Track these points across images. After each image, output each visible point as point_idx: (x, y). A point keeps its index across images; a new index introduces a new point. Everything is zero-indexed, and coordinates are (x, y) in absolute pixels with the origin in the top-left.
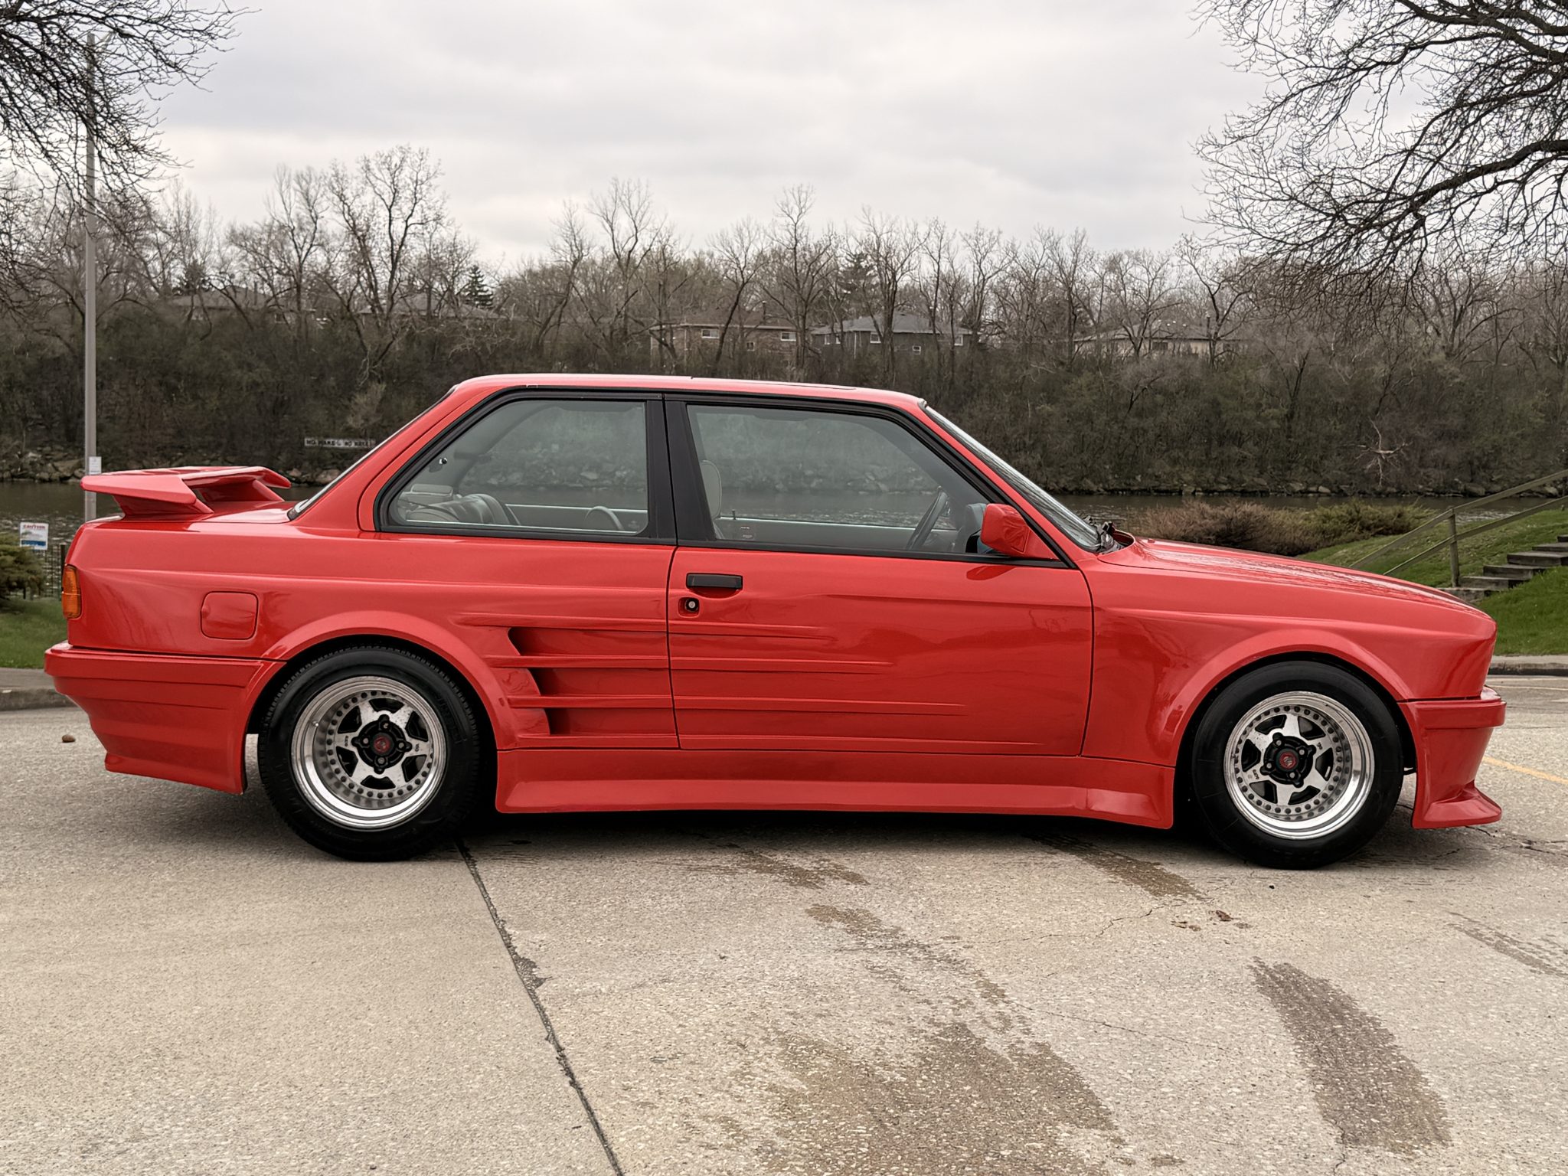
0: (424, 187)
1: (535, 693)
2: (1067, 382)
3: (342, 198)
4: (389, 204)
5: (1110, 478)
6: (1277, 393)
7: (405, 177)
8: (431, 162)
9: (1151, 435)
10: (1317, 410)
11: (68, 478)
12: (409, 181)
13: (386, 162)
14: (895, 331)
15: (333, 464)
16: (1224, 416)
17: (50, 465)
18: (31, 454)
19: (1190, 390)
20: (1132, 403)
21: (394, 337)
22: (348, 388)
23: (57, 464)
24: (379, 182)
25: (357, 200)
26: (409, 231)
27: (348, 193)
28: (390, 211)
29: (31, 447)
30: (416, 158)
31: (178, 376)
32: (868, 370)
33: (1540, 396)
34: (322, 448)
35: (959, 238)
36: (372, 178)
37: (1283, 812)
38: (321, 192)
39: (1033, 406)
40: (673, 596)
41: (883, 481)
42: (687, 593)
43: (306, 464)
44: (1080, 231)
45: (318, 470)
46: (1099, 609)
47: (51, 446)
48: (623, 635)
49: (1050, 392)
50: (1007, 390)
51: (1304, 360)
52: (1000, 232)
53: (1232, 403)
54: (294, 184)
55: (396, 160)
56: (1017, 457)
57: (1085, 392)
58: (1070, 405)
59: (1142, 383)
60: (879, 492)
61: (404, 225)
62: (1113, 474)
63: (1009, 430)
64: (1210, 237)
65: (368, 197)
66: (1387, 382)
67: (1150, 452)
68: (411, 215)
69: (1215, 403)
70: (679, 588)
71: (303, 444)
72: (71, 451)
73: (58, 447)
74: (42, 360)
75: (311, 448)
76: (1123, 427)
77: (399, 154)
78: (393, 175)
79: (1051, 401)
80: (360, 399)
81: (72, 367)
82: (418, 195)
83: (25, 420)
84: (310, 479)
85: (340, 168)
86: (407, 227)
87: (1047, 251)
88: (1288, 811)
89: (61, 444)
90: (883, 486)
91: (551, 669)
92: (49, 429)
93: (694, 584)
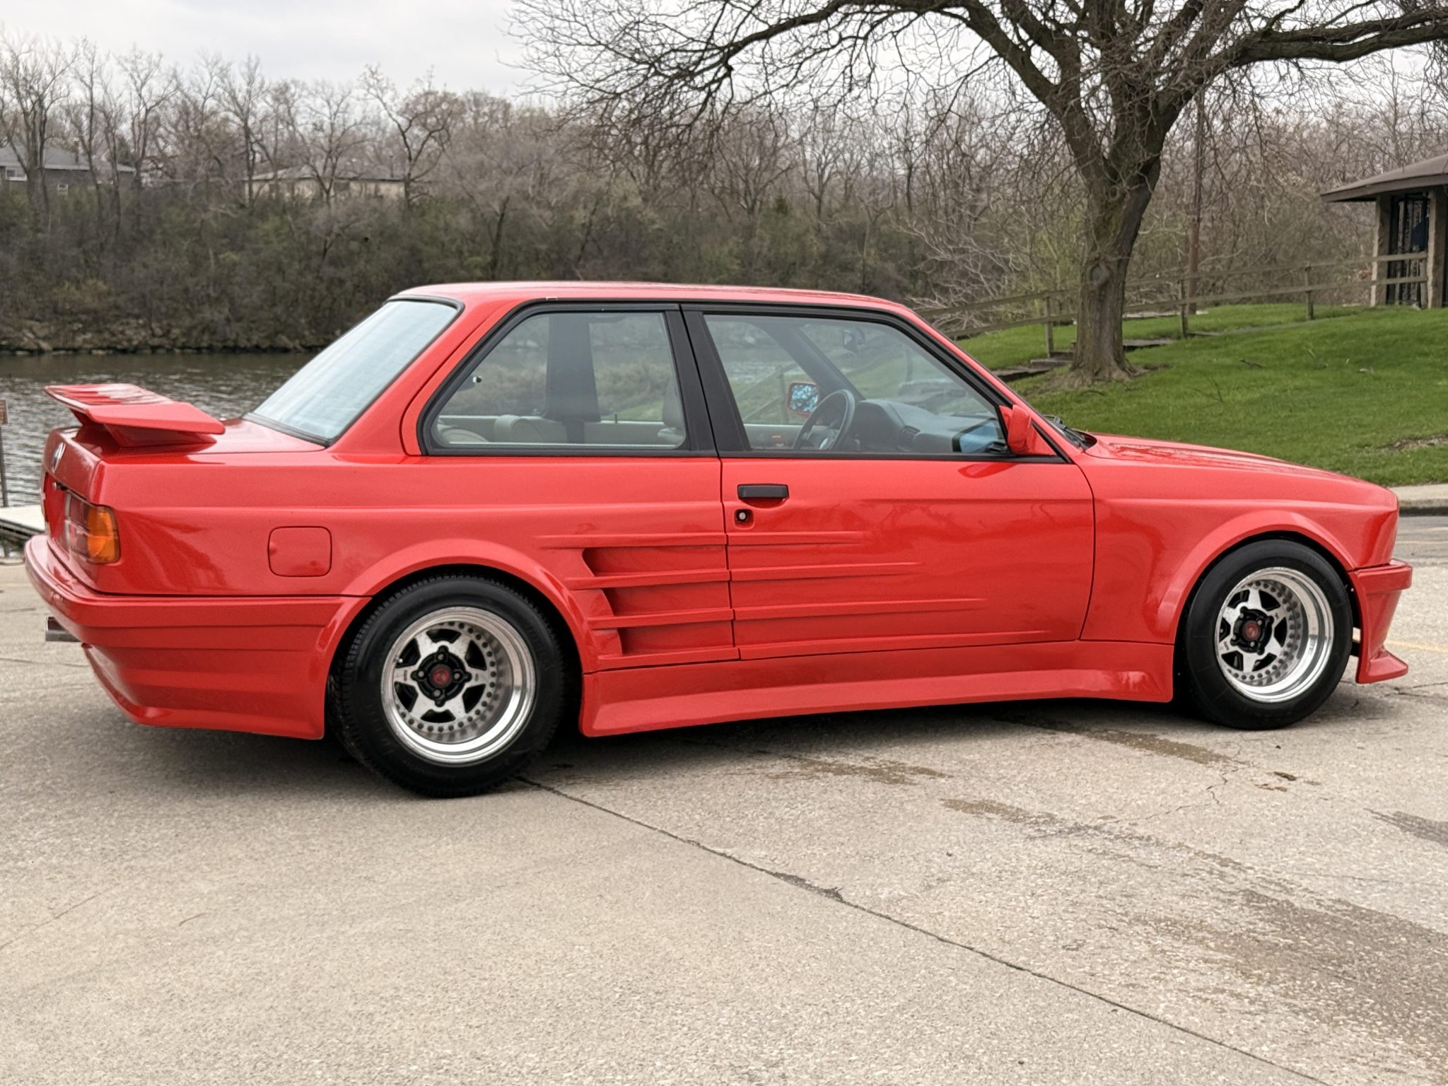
1: (608, 613)
2: (250, 227)
5: (307, 333)
6: (478, 239)
9: (349, 285)
10: (520, 258)
14: (47, 166)
16: (426, 265)
19: (388, 236)
20: (326, 250)
32: (15, 213)
33: (734, 243)
35: (113, 61)
37: (1248, 679)
39: (216, 254)
40: (728, 508)
41: (45, 338)
42: (740, 504)
44: (253, 58)
46: (1100, 501)
49: (233, 237)
50: (184, 235)
51: (505, 204)
52: (161, 56)
53: (434, 251)
56: (200, 312)
57: (273, 239)
58: (256, 252)
59: (336, 229)
60: (41, 352)
62: (309, 329)
63: (190, 282)
64: (528, 83)
66: (587, 227)
67: (349, 304)
69: (414, 251)
76: (317, 277)
79: (236, 247)
87: (215, 78)
88: (1252, 677)
90: (45, 345)
91: (623, 588)
93: (745, 495)
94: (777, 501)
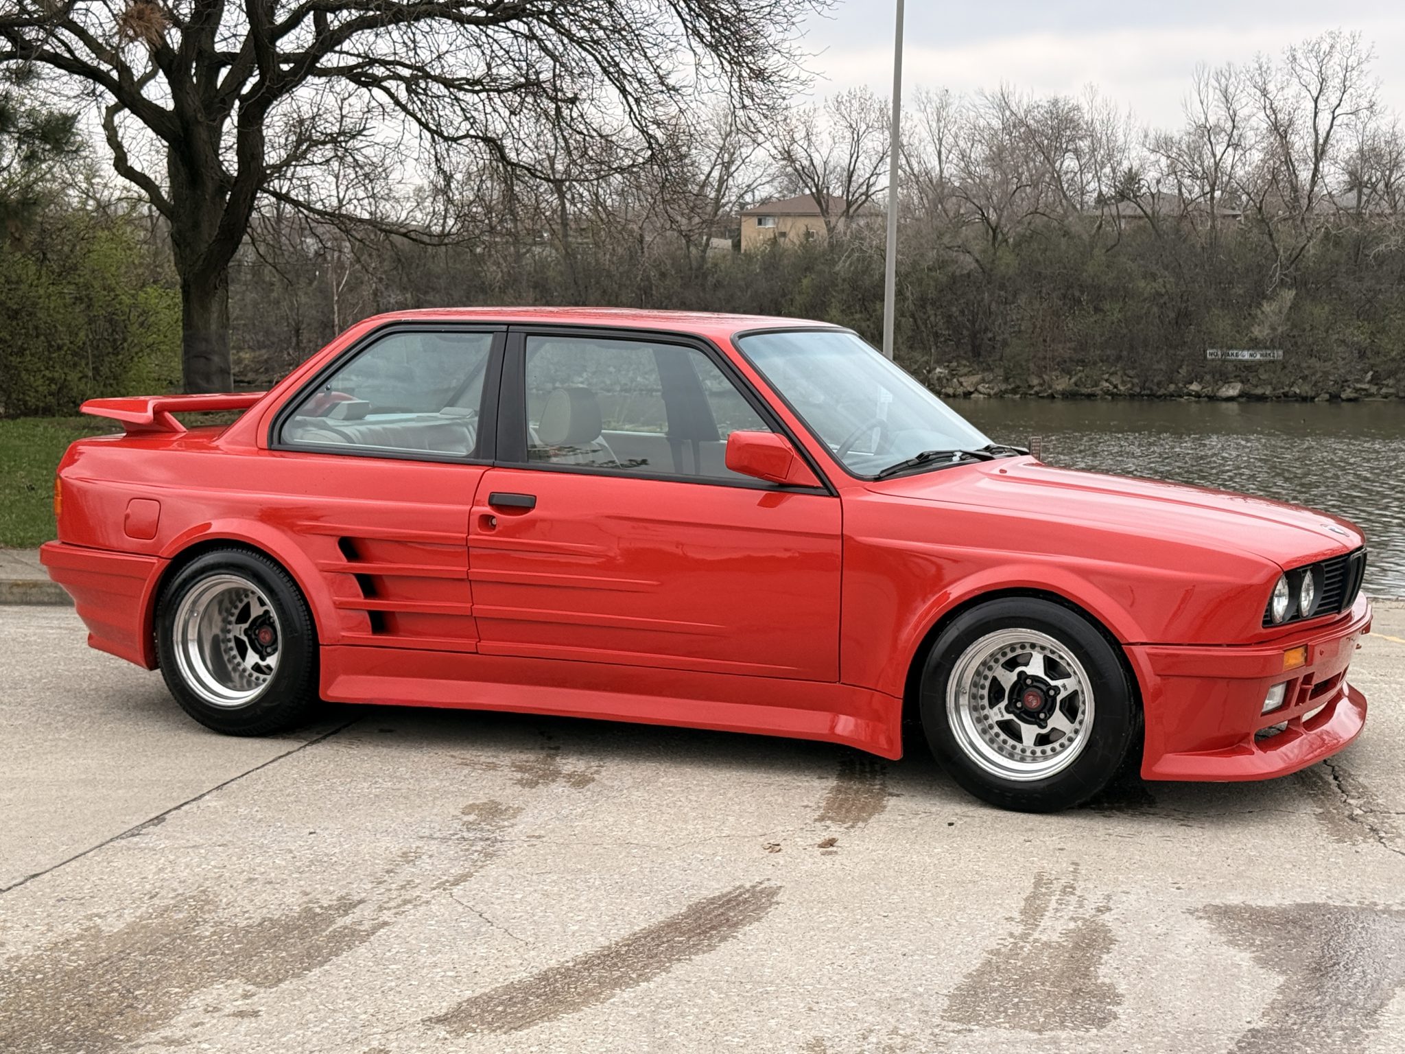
0: (1355, 73)
1: (358, 596)
3: (1264, 93)
4: (1315, 95)
7: (1334, 67)
8: (1363, 47)
11: (971, 393)
12: (1338, 69)
13: (1314, 50)
15: (1236, 377)
17: (955, 380)
18: (938, 370)
21: (1309, 239)
22: (1259, 295)
23: (962, 379)
24: (1305, 72)
25: (1280, 93)
26: (1335, 123)
27: (1271, 87)
28: (1316, 101)
29: (939, 362)
30: (1347, 43)
31: (1082, 289)
34: (1224, 361)
36: (1298, 68)
37: (1028, 753)
38: (1241, 88)
40: (475, 512)
42: (487, 510)
43: (1208, 377)
45: (1220, 383)
46: (848, 538)
47: (957, 361)
48: (435, 548)
54: (1213, 82)
55: (1325, 47)
61: (1331, 117)
65: (1294, 88)
68: (1339, 105)
70: (483, 505)
71: (1205, 357)
72: (976, 367)
73: (964, 362)
74: (954, 279)
75: (1213, 360)
77: (1329, 41)
78: (1321, 64)
80: (1266, 307)
81: (981, 283)
82: (1348, 83)
83: (936, 335)
84: (1210, 393)
85: (1264, 60)
86: (1334, 118)
88: (1033, 752)
89: (967, 359)
91: (381, 576)
92: (958, 344)
93: (494, 501)
94: (527, 509)
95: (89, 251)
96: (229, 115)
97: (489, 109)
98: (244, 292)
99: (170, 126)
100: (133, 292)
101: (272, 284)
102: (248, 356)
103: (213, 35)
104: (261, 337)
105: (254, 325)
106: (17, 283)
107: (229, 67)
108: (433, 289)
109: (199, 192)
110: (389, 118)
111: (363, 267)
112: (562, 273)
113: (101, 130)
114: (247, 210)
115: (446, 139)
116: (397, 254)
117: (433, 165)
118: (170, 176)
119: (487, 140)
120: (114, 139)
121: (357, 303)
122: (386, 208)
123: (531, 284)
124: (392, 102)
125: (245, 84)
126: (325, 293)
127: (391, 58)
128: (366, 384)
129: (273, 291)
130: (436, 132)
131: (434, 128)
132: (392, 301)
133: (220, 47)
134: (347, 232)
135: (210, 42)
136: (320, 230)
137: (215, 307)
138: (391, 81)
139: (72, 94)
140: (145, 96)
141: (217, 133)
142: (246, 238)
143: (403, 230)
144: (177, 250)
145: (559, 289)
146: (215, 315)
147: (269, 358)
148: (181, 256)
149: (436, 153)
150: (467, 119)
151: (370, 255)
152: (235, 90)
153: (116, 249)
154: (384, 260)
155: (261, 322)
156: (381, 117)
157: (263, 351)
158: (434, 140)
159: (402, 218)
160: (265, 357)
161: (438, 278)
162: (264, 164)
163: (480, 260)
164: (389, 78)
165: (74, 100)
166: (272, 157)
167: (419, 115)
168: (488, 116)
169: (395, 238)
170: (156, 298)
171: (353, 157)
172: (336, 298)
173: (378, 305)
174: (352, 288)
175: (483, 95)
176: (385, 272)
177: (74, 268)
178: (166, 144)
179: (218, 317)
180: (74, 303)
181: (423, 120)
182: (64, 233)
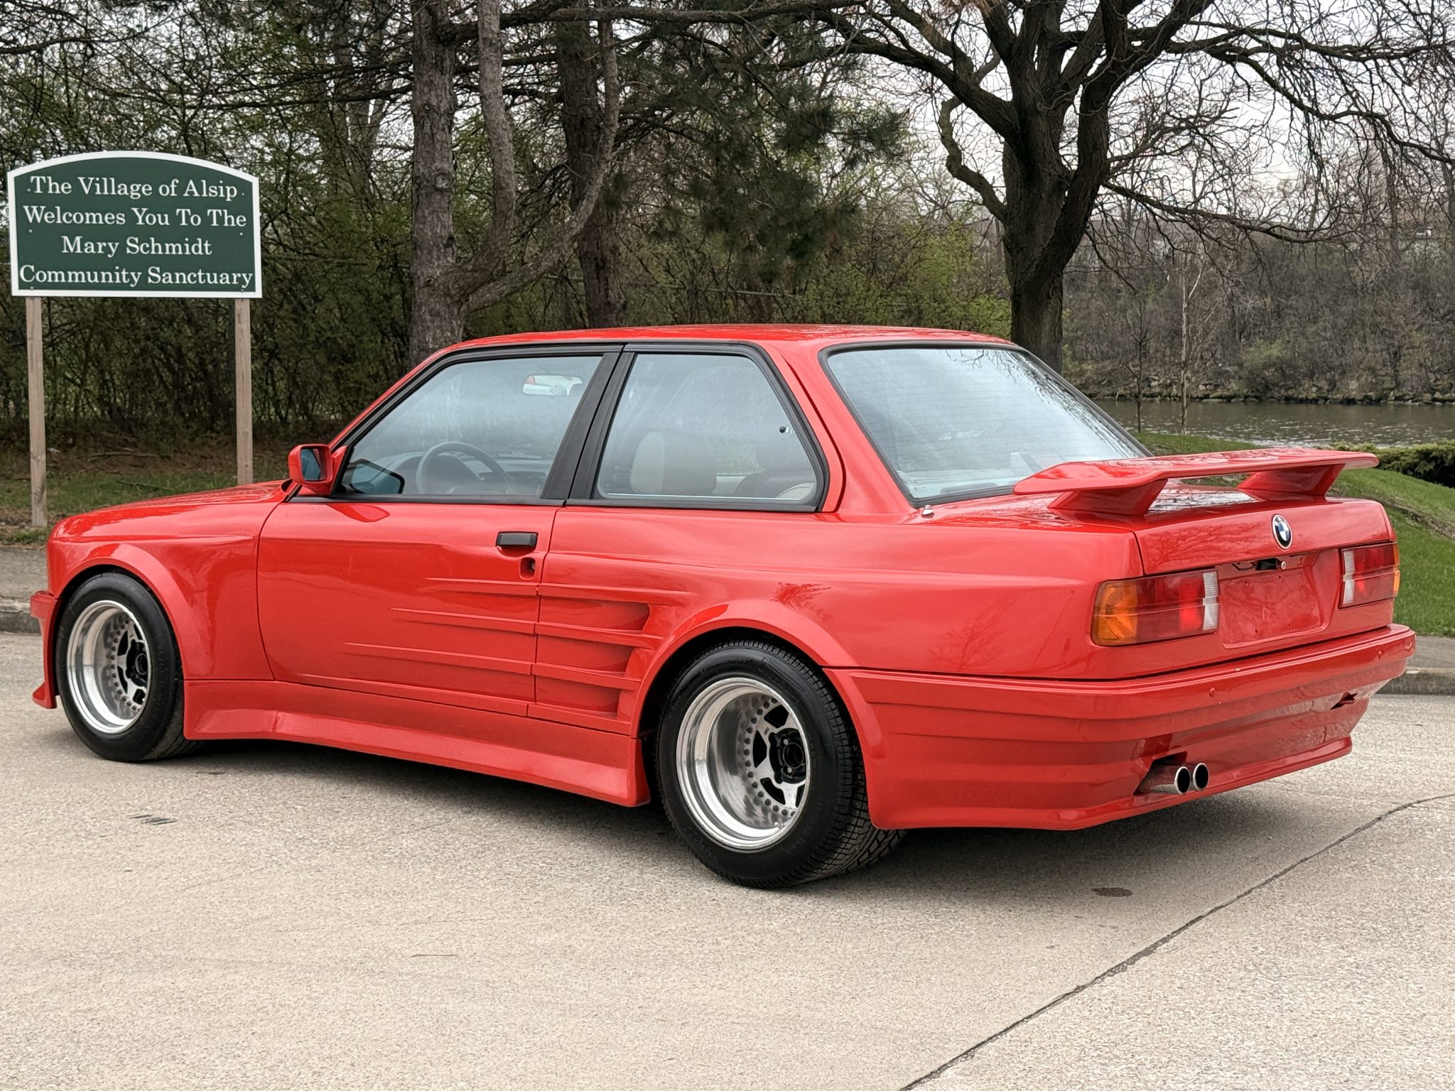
95: (920, 260)
96: (1072, 103)
97: (1377, 80)
98: (1090, 299)
99: (1007, 118)
100: (965, 303)
101: (1119, 291)
102: (1090, 367)
103: (1059, 12)
104: (1105, 348)
105: (1098, 334)
106: (846, 295)
107: (1075, 48)
108: (1296, 293)
109: (1035, 191)
110: (1255, 98)
111: (1218, 269)
112: (1447, 272)
113: (935, 127)
114: (1086, 209)
115: (1322, 117)
116: (1257, 254)
117: (1305, 150)
118: (1004, 175)
119: (1371, 117)
120: (947, 137)
121: (1209, 311)
122: (1246, 204)
123: (1411, 284)
124: (1260, 78)
125: (1092, 66)
126: (1174, 298)
127: (1262, 26)
128: (1215, 394)
129: (1119, 298)
130: (1311, 110)
131: (1309, 105)
132: (1249, 306)
133: (1067, 27)
134: (1200, 231)
135: (1055, 21)
136: (1170, 229)
137: (1047, 320)
138: (1260, 54)
139: (909, 91)
140: (982, 87)
141: (1057, 125)
142: (1085, 241)
143: (1266, 226)
144: (1008, 255)
145: (1443, 290)
146: (1047, 328)
147: (1113, 370)
148: (1013, 264)
149: (1310, 134)
150: (1348, 93)
151: (1226, 256)
152: (1081, 72)
153: (948, 256)
154: (1242, 261)
155: (1105, 331)
156: (1246, 98)
157: (1107, 362)
158: (1308, 120)
159: (1265, 215)
160: (1109, 368)
161: (1302, 280)
162: (1109, 156)
163: (1353, 258)
164: (1257, 50)
165: (912, 98)
166: (1118, 148)
167: (1291, 91)
168: (1376, 88)
169: (1256, 235)
170: (988, 308)
171: (1212, 146)
172: (1185, 305)
173: (1233, 311)
174: (1204, 292)
175: (1371, 64)
176: (1242, 275)
177: (904, 278)
178: (1003, 139)
179: (1050, 330)
180: (903, 317)
181: (1296, 97)
182: (895, 241)
